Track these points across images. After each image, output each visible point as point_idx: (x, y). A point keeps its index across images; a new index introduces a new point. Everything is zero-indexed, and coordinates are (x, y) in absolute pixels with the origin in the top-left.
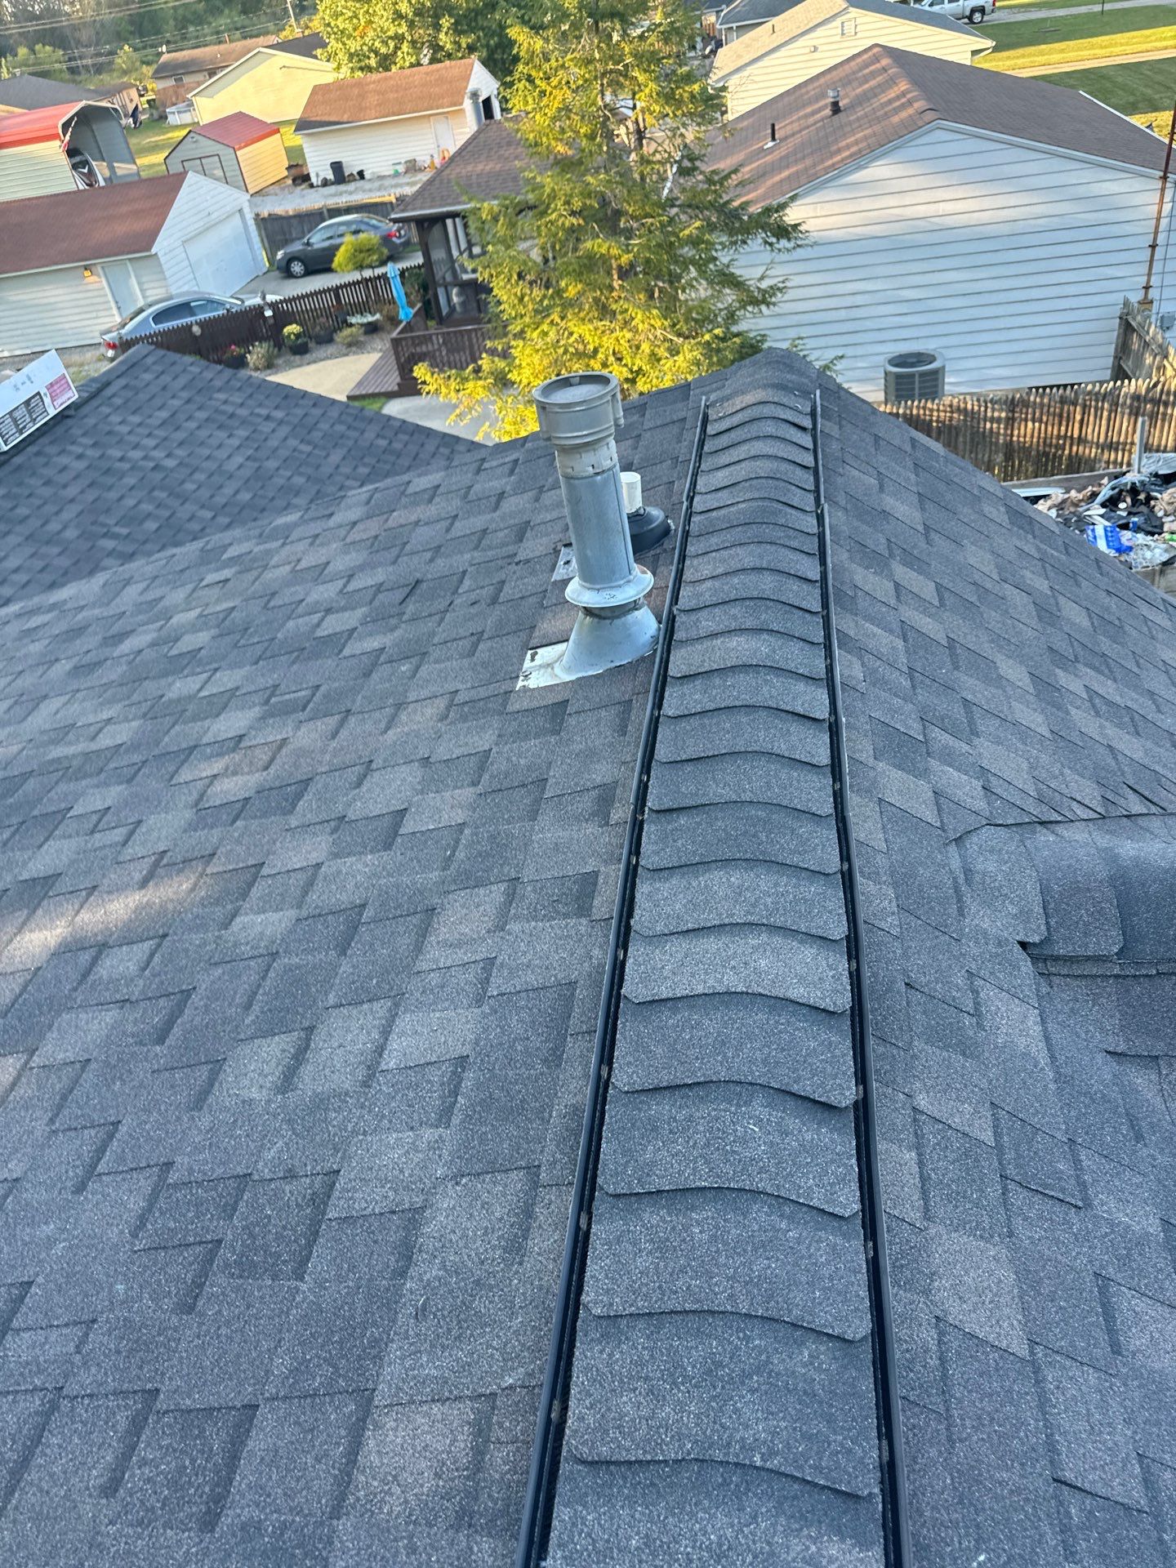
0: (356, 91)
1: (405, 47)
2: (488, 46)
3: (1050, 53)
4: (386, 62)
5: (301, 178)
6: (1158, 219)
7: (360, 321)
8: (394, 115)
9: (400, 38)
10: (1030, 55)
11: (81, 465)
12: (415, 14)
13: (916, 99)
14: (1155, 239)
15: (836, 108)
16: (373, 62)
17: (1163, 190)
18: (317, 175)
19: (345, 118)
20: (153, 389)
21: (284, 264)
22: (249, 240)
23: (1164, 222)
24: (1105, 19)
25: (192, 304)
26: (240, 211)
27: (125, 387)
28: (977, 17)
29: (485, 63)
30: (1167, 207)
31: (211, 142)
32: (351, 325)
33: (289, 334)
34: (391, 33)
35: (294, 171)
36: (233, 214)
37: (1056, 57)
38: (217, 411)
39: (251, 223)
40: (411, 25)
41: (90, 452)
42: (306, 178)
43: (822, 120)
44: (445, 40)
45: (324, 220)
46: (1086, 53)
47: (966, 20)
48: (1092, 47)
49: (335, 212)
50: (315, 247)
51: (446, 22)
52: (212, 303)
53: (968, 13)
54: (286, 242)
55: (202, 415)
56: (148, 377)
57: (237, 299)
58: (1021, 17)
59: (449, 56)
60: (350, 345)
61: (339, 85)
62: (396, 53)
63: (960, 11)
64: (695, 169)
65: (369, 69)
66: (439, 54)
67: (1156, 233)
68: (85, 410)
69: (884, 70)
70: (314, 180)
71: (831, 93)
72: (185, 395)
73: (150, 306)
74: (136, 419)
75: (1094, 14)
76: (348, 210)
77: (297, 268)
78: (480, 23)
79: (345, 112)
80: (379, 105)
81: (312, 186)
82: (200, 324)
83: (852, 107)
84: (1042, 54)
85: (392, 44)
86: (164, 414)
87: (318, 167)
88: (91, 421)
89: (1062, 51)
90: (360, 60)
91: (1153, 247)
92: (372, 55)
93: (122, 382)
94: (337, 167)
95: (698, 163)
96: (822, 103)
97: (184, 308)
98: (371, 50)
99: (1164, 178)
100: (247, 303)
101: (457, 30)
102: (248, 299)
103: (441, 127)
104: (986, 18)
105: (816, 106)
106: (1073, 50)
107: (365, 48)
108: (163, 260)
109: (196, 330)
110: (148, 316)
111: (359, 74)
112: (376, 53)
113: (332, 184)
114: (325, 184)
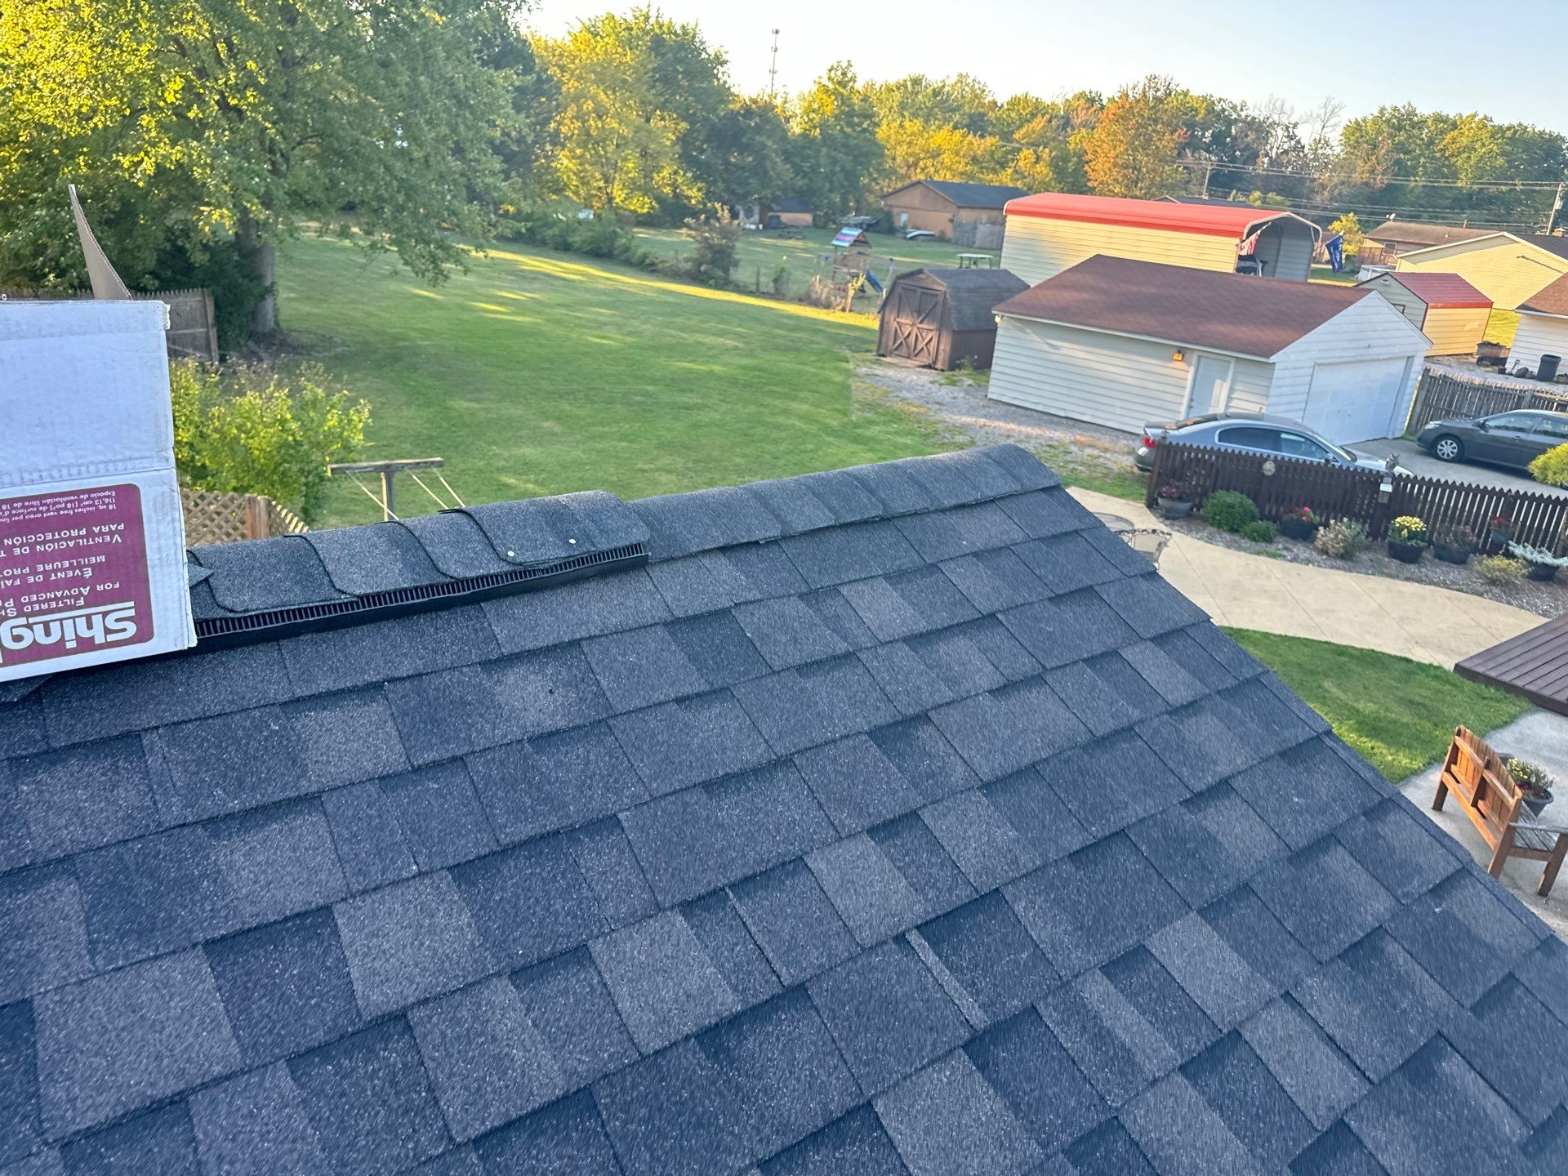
5: (1493, 360)
7: (1529, 556)
21: (1433, 436)
22: (1400, 393)
25: (1283, 436)
26: (1410, 358)
31: (1404, 291)
32: (1510, 555)
33: (1403, 527)
35: (1487, 350)
36: (1398, 358)
39: (1416, 377)
42: (1498, 362)
49: (1540, 403)
50: (1492, 432)
52: (1312, 444)
54: (1445, 415)
57: (1348, 453)
60: (1493, 582)
73: (1228, 417)
76: (1563, 407)
77: (1448, 448)
81: (1503, 371)
82: (1280, 464)
87: (1523, 354)
94: (1549, 362)
97: (1270, 437)
100: (1361, 463)
102: (1362, 458)
108: (1276, 374)
109: (1269, 468)
110: (1216, 428)
113: (1533, 377)
114: (1523, 374)
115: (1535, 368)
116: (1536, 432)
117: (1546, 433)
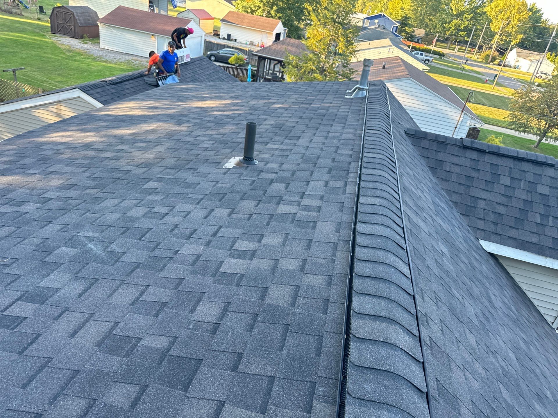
0: (242, 17)
1: (260, 10)
2: (285, 19)
3: (444, 78)
4: (252, 12)
5: (217, 35)
6: (458, 121)
8: (252, 27)
9: (259, 7)
10: (439, 77)
11: (190, 76)
12: (267, 2)
13: (406, 71)
14: (457, 126)
15: (384, 67)
16: (249, 11)
17: (461, 114)
18: (222, 36)
19: (237, 23)
20: (205, 66)
21: (210, 55)
22: (201, 45)
23: (460, 122)
24: (462, 75)
26: (201, 37)
27: (199, 63)
28: (427, 62)
29: (283, 23)
30: (461, 119)
31: (193, 15)
34: (257, 5)
35: (215, 32)
36: (199, 37)
37: (446, 80)
38: (220, 77)
39: (203, 41)
40: (264, 5)
41: (192, 74)
42: (218, 35)
43: (380, 69)
44: (273, 13)
45: (225, 48)
46: (454, 82)
47: (423, 62)
48: (456, 81)
49: (229, 47)
50: (221, 54)
51: (275, 8)
53: (424, 60)
54: (211, 50)
55: (217, 77)
56: (204, 63)
58: (439, 66)
59: (272, 17)
61: (237, 14)
62: (257, 10)
63: (422, 58)
64: (347, 66)
65: (247, 12)
66: (269, 15)
67: (457, 124)
68: (190, 64)
69: (399, 63)
70: (220, 36)
71: (384, 63)
72: (213, 71)
74: (202, 71)
75: (459, 73)
76: (233, 48)
77: (213, 58)
78: (285, 12)
79: (237, 21)
80: (248, 23)
81: (219, 38)
83: (388, 68)
84: (442, 77)
85: (257, 8)
86: (208, 73)
87: (223, 33)
88: (192, 67)
89: (448, 79)
90: (245, 9)
91: (456, 128)
92: (250, 9)
93: (199, 62)
94: (229, 36)
95: (348, 65)
96: (380, 65)
98: (250, 7)
99: (462, 111)
101: (277, 11)
103: (264, 35)
104: (429, 63)
105: (378, 66)
106: (451, 80)
107: (248, 6)
111: (243, 12)
112: (251, 8)
113: (226, 39)
114: (224, 39)
115: (226, 37)
116: (229, 54)
117: (231, 54)
